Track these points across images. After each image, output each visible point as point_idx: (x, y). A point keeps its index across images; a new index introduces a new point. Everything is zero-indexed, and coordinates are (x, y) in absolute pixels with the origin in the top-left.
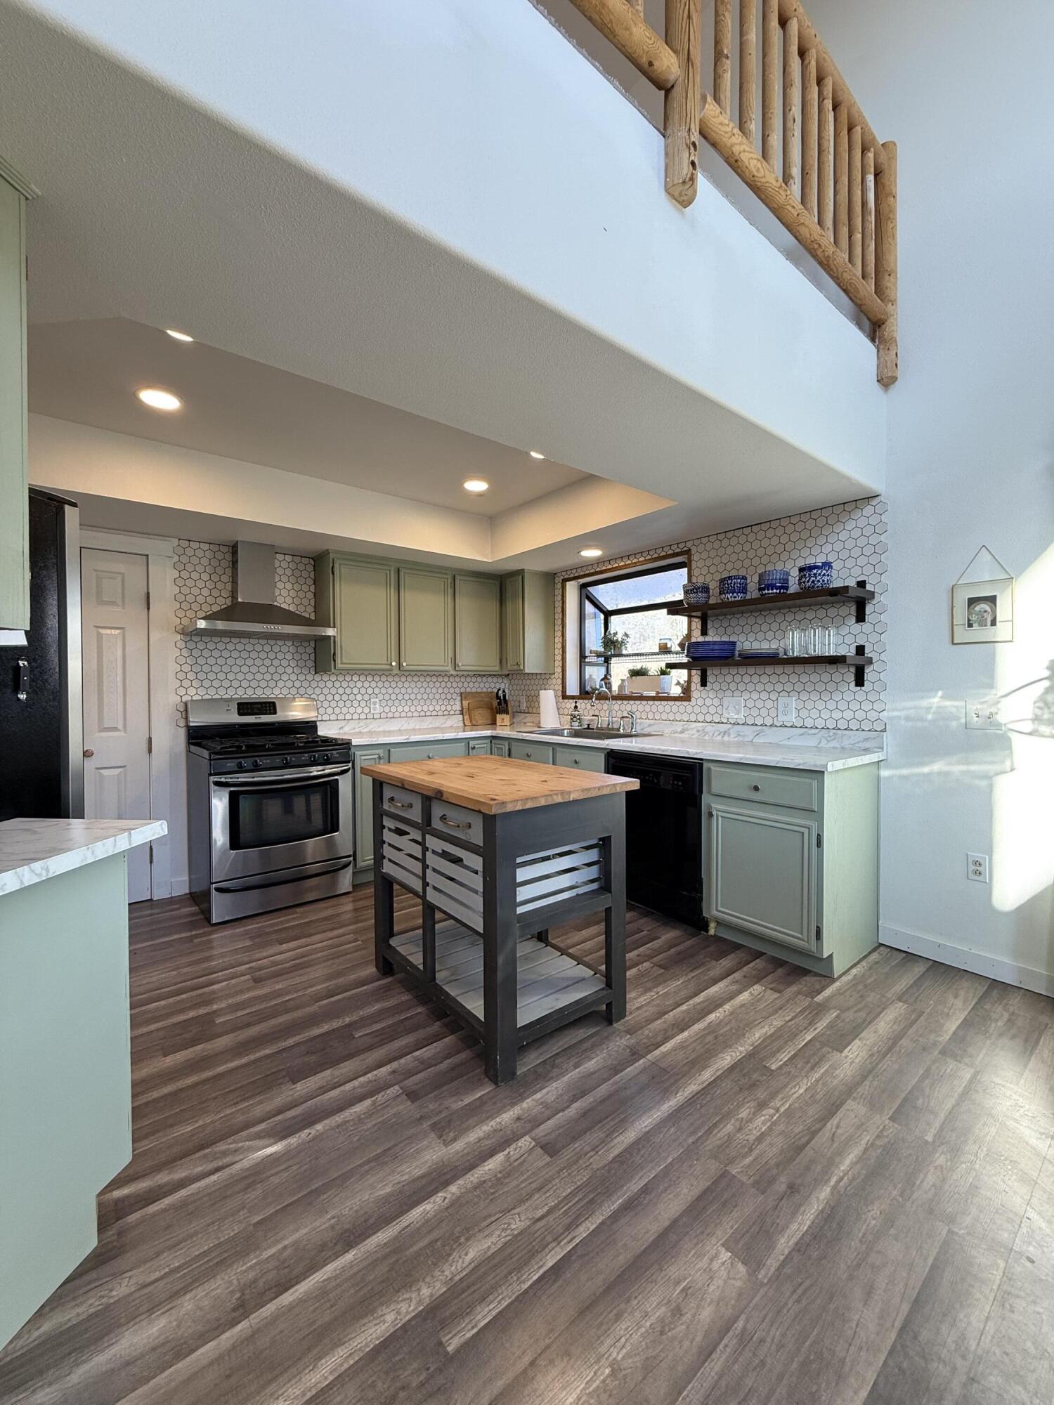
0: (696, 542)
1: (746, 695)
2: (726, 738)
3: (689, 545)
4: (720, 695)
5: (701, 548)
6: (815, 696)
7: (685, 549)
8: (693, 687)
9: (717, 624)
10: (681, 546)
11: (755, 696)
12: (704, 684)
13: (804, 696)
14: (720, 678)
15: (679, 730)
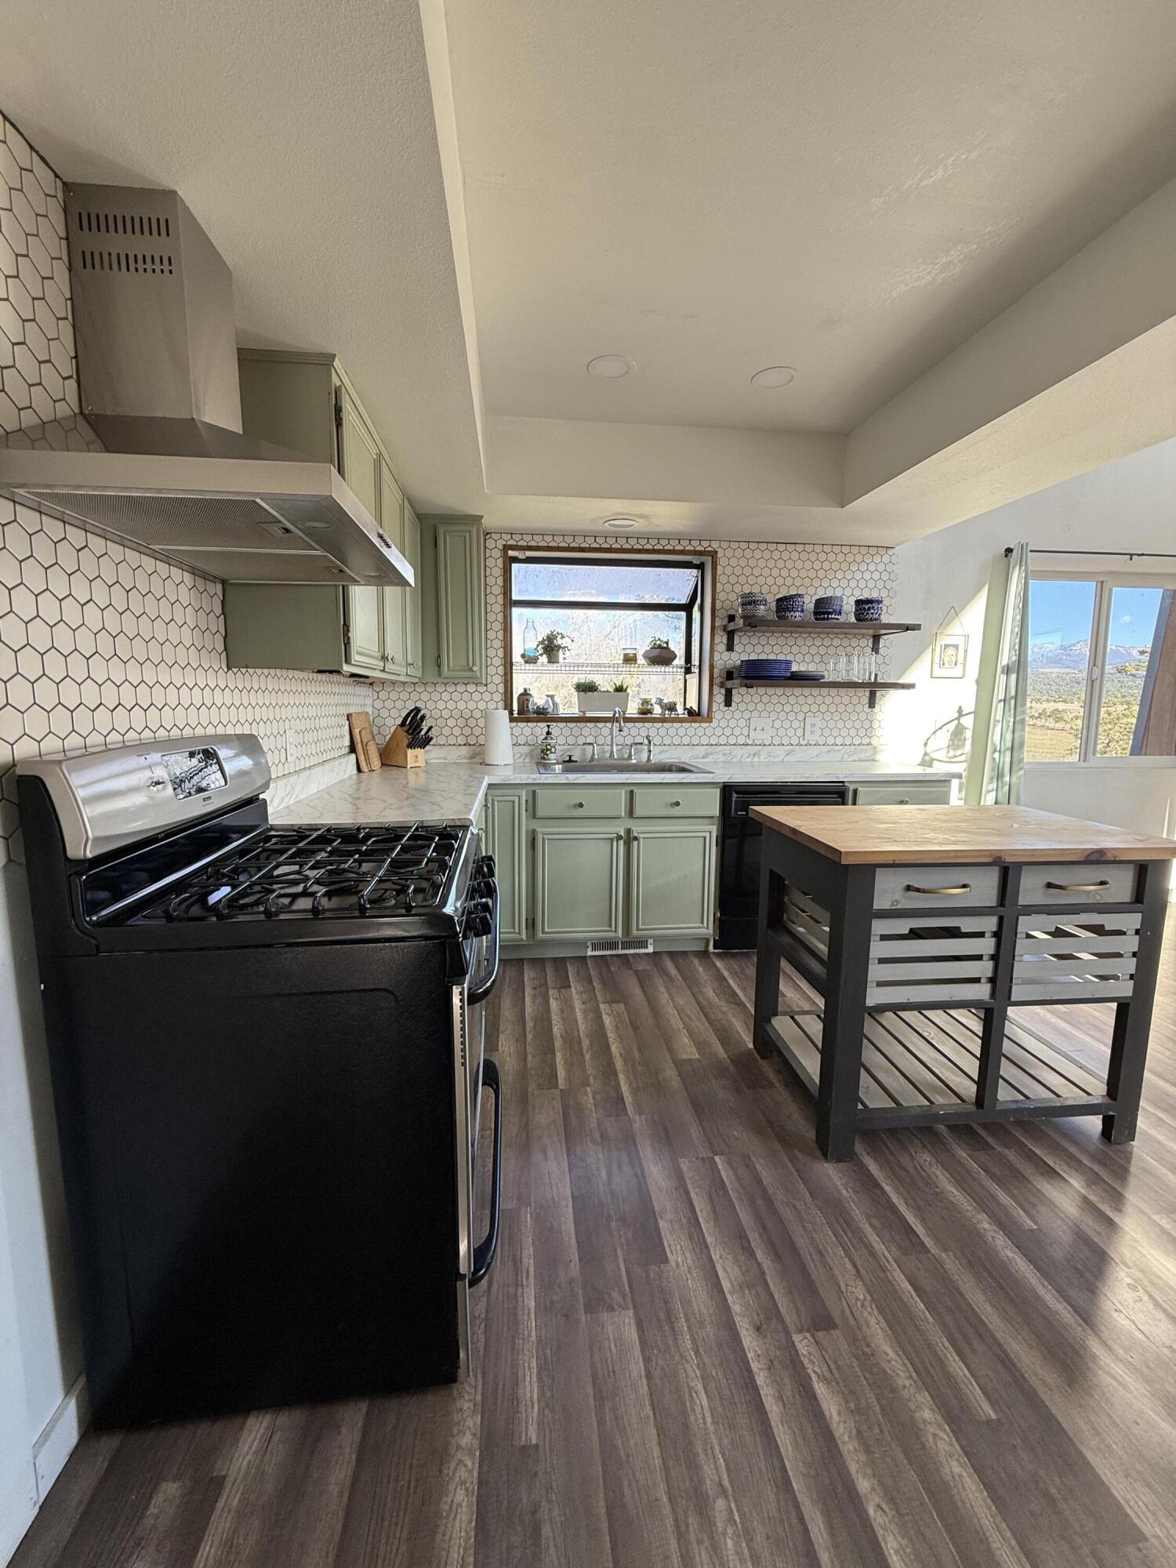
0: (725, 545)
1: (774, 716)
2: (756, 759)
3: (715, 545)
4: (747, 715)
5: (729, 553)
6: (837, 716)
7: (709, 549)
8: (715, 707)
9: (745, 640)
10: (705, 544)
11: (783, 716)
12: (728, 702)
13: (827, 716)
14: (747, 698)
15: (701, 756)
